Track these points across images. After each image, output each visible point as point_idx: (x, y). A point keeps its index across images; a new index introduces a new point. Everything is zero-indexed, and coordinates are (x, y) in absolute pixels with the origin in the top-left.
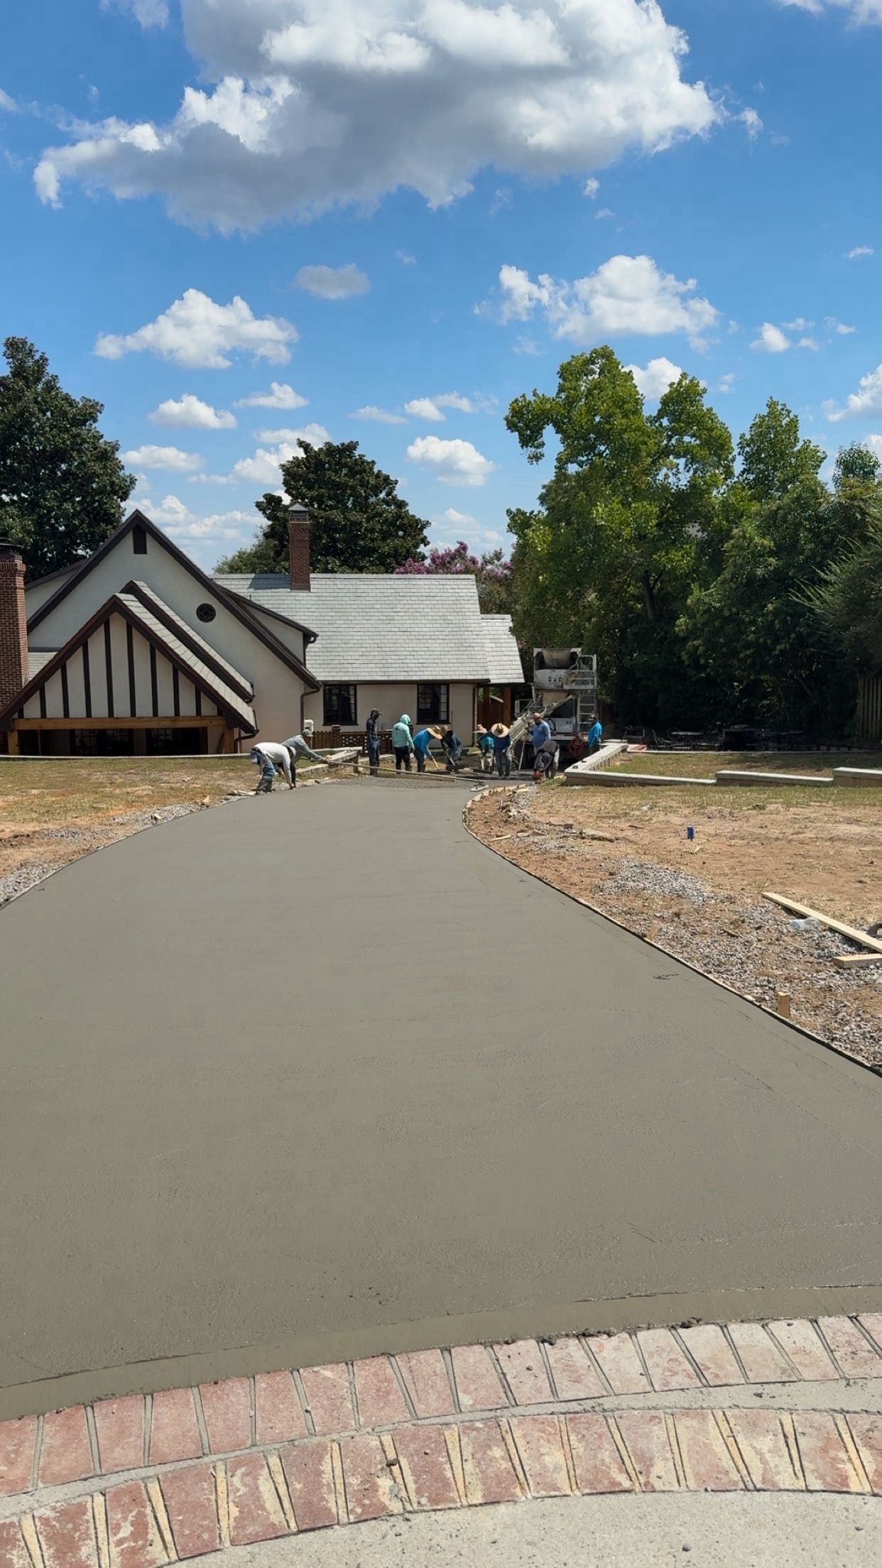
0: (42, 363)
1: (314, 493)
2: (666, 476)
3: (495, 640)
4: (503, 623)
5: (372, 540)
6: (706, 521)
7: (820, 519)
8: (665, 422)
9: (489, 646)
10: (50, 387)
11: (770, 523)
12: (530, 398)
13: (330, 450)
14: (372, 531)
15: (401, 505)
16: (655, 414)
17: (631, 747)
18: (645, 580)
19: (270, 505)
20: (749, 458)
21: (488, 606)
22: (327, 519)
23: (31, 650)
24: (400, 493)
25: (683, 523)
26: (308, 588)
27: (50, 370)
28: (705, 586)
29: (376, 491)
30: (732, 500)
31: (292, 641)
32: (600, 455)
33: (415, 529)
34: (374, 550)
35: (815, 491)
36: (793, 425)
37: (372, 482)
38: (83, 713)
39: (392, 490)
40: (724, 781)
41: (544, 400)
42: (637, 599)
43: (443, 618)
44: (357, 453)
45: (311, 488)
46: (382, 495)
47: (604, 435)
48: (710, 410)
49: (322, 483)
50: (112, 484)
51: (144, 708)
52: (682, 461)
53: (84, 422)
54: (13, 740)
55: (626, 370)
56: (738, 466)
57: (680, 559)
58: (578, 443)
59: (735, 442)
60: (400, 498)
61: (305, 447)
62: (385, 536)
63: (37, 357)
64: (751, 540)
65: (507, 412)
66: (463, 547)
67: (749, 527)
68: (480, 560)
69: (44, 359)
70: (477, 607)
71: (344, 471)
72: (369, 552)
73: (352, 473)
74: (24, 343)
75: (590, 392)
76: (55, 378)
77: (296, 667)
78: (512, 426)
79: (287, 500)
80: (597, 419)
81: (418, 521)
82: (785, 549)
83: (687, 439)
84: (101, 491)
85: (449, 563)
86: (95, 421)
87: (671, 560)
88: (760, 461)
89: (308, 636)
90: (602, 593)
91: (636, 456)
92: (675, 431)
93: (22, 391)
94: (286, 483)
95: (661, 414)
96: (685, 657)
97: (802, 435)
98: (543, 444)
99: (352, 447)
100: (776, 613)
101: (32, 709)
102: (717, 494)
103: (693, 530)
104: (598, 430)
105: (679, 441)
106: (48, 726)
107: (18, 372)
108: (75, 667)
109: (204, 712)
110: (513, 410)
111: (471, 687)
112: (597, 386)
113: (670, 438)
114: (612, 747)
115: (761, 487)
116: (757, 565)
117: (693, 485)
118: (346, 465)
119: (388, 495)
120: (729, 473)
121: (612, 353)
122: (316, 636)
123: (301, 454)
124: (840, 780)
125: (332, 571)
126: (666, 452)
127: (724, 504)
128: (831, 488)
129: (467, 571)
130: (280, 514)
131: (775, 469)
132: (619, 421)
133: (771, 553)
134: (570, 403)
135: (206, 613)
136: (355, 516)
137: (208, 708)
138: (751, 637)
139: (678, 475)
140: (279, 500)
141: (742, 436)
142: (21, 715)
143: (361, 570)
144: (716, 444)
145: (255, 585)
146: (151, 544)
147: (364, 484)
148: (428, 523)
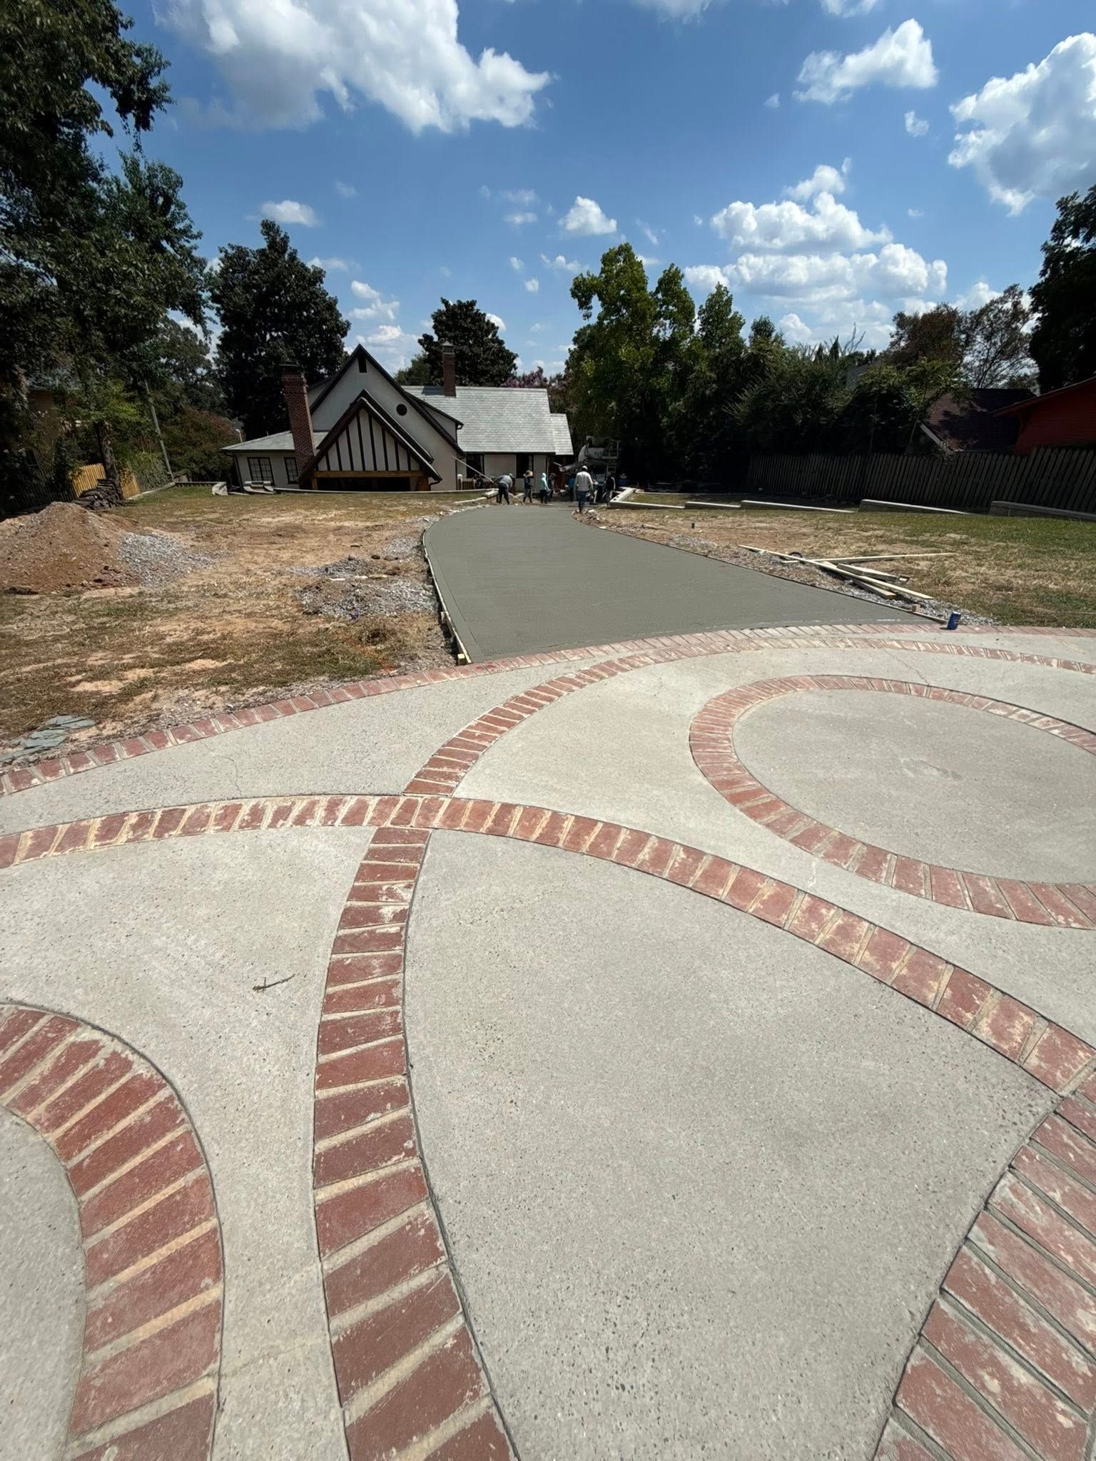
0: (285, 240)
1: (453, 334)
2: (659, 331)
3: (558, 430)
4: (562, 420)
5: (487, 365)
6: (677, 361)
7: (740, 362)
8: (660, 296)
9: (555, 433)
10: (293, 257)
11: (714, 362)
12: (585, 276)
13: (460, 305)
14: (486, 359)
15: (501, 343)
16: (654, 290)
17: (638, 491)
18: (642, 394)
19: (426, 342)
20: (704, 322)
21: (555, 409)
22: (461, 351)
23: (314, 431)
24: (500, 335)
25: (665, 360)
26: (454, 395)
27: (292, 245)
28: (677, 400)
29: (487, 333)
30: (693, 348)
31: (449, 427)
32: (623, 315)
33: (509, 358)
34: (487, 372)
35: (739, 344)
36: (729, 301)
37: (486, 327)
38: (350, 469)
39: (496, 333)
40: (688, 507)
41: (593, 278)
42: (636, 405)
43: (530, 415)
44: (476, 308)
45: (450, 331)
46: (490, 336)
47: (626, 302)
48: (685, 289)
49: (457, 327)
50: (337, 325)
51: (381, 466)
52: (668, 322)
53: (314, 284)
54: (315, 483)
55: (639, 260)
56: (697, 326)
57: (663, 383)
58: (610, 307)
59: (697, 310)
60: (500, 338)
61: (445, 302)
62: (494, 363)
63: (282, 236)
64: (704, 373)
65: (571, 286)
66: (541, 371)
67: (702, 366)
68: (548, 379)
69: (286, 237)
70: (548, 409)
71: (469, 320)
72: (484, 373)
73: (474, 322)
74: (274, 225)
75: (618, 274)
76: (295, 251)
77: (452, 443)
78: (574, 295)
79: (436, 339)
80: (622, 292)
81: (511, 354)
82: (721, 378)
83: (671, 307)
84: (331, 330)
85: (531, 381)
86: (322, 282)
87: (659, 384)
88: (710, 323)
89: (458, 424)
90: (619, 403)
91: (643, 318)
92: (665, 302)
93: (276, 259)
94: (435, 327)
95: (657, 291)
96: (665, 441)
97: (734, 308)
98: (591, 308)
99: (473, 304)
100: (714, 417)
101: (323, 466)
102: (686, 343)
103: (670, 366)
104: (622, 298)
105: (667, 308)
106: (332, 476)
107: (272, 245)
108: (343, 442)
109: (413, 468)
110: (575, 284)
111: (544, 457)
112: (622, 270)
113: (661, 306)
114: (628, 490)
115: (708, 341)
116: (706, 388)
117: (673, 338)
118: (470, 316)
119: (494, 335)
120: (692, 331)
121: (631, 248)
122: (462, 425)
123: (443, 308)
124: (745, 507)
125: (465, 385)
126: (659, 315)
127: (689, 349)
128: (747, 343)
129: (542, 386)
130: (433, 348)
131: (717, 329)
132: (635, 295)
133: (714, 382)
134: (607, 281)
135: (402, 410)
136: (477, 350)
137: (415, 467)
138: (701, 430)
139: (664, 331)
140: (431, 338)
141: (701, 306)
142: (317, 469)
143: (481, 384)
144: (686, 311)
145: (425, 392)
146: (368, 366)
147: (481, 329)
148: (517, 355)
